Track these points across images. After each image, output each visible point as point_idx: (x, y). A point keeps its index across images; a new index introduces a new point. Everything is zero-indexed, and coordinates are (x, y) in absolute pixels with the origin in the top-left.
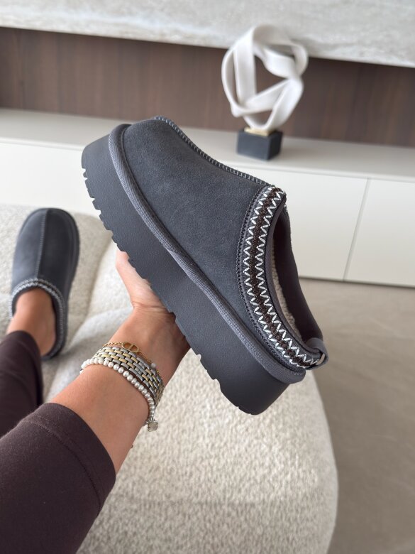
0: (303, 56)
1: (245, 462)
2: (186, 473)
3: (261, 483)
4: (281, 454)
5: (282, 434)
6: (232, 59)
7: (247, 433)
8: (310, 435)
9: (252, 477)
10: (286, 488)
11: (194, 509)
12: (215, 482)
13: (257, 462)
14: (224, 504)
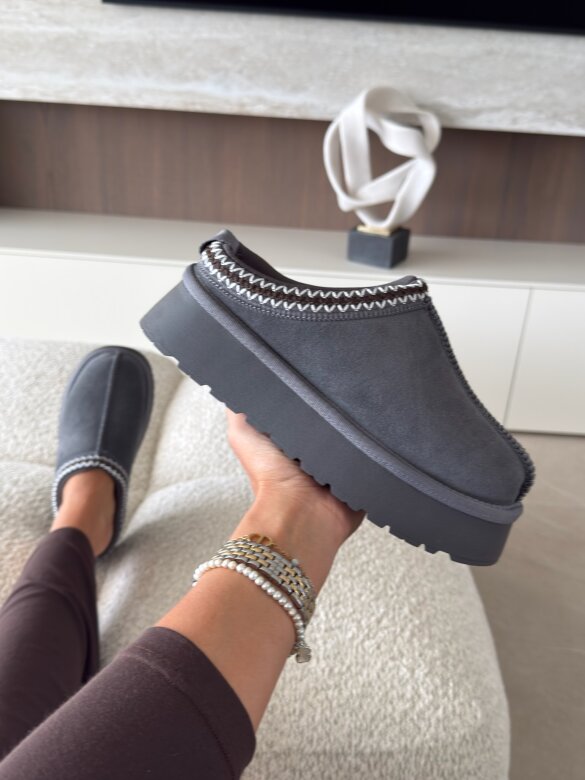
0: (434, 126)
1: (377, 694)
2: (294, 711)
3: (401, 722)
4: (428, 680)
5: (429, 653)
6: (337, 135)
7: (378, 652)
8: (468, 652)
9: (387, 714)
10: (436, 728)
11: (307, 762)
12: (336, 722)
13: (394, 693)
14: (350, 754)
